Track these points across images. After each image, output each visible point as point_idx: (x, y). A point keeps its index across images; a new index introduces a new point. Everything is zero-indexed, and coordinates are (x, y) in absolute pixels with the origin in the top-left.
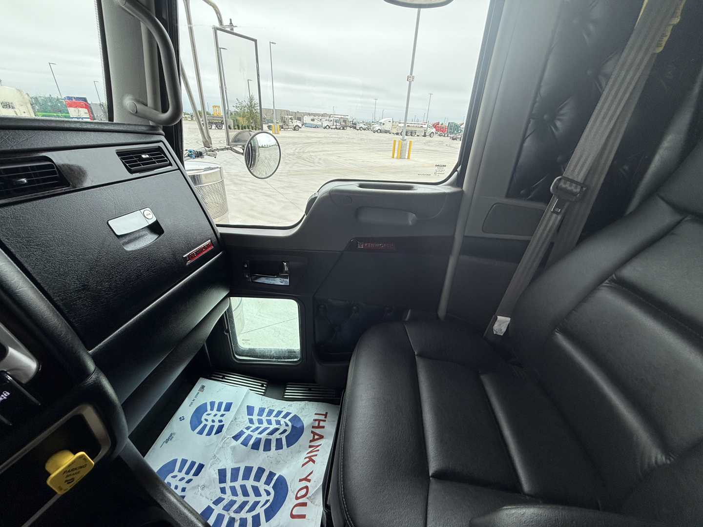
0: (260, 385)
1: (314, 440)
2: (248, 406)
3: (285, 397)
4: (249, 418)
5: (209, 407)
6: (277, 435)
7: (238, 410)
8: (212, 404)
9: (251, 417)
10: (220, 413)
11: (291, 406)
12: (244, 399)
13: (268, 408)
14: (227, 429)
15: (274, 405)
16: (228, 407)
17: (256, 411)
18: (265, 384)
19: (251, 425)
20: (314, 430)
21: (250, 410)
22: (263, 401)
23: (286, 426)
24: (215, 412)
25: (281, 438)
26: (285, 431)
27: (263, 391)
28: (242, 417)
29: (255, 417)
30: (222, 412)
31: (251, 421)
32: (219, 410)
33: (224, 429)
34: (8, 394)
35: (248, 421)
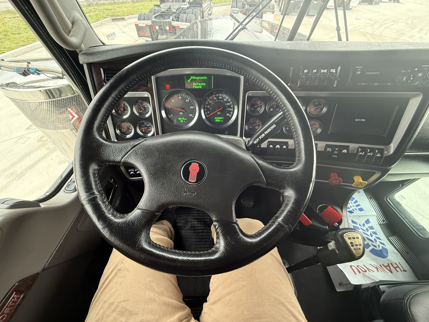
0: (383, 219)
1: (386, 267)
2: (368, 219)
3: (389, 238)
4: (364, 223)
5: (354, 201)
6: (370, 243)
7: (364, 215)
8: (356, 202)
9: (365, 224)
10: (355, 207)
11: (389, 244)
12: (370, 215)
13: (376, 230)
14: (354, 216)
15: (380, 233)
16: (361, 210)
17: (369, 225)
18: (385, 222)
19: (362, 226)
20: (390, 265)
21: (368, 222)
22: (376, 226)
23: (378, 246)
24: (355, 205)
25: (370, 246)
26: (375, 246)
27: (381, 223)
28: (362, 220)
29: (367, 226)
30: (357, 208)
31: (364, 225)
32: (357, 206)
33: (352, 214)
34: (380, 155)
35: (363, 223)
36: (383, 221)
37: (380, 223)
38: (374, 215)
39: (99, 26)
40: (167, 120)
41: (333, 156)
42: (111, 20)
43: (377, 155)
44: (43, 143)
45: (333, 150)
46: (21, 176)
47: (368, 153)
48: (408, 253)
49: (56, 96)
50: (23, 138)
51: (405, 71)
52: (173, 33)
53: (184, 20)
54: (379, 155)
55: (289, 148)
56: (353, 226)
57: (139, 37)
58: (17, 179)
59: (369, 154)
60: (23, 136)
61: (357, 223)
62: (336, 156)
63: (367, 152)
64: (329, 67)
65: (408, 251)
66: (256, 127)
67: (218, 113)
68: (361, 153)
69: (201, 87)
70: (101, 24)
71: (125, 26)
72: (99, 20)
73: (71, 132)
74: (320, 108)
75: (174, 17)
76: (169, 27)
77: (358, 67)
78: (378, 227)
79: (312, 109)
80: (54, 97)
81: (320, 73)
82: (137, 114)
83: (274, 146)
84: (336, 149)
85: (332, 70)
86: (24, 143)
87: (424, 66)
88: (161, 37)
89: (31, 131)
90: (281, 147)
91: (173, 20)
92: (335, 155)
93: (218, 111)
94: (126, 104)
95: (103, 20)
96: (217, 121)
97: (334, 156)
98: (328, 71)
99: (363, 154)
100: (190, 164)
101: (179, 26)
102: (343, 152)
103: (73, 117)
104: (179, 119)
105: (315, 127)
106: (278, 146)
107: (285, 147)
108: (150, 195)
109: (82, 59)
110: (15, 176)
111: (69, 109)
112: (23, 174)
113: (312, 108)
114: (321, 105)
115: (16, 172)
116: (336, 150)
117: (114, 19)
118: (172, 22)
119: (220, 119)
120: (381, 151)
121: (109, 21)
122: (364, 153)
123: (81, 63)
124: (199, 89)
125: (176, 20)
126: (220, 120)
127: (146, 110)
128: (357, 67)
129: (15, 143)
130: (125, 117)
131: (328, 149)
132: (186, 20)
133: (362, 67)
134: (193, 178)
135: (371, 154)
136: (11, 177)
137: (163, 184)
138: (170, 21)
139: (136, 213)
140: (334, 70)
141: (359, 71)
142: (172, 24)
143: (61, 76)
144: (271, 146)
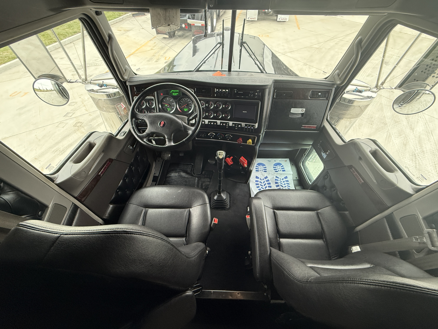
2: (287, 176)
5: (281, 166)
7: (285, 173)
8: (283, 166)
9: (284, 178)
10: (281, 169)
12: (289, 174)
13: (289, 182)
14: (278, 173)
15: (291, 184)
16: (284, 171)
17: (287, 179)
19: (282, 179)
21: (286, 178)
22: (291, 180)
27: (294, 179)
28: (283, 176)
36: (296, 178)
38: (291, 174)
39: (121, 21)
40: (161, 109)
42: (131, 15)
43: (252, 128)
44: (78, 128)
45: (235, 126)
46: (64, 152)
49: (111, 97)
50: (62, 124)
51: (251, 92)
52: (189, 30)
53: (200, 18)
56: (275, 179)
57: (157, 34)
58: (60, 154)
59: (249, 127)
60: (62, 122)
61: (279, 178)
64: (225, 89)
67: (186, 107)
68: (246, 127)
69: (176, 95)
70: (122, 19)
71: (145, 21)
72: (120, 15)
73: (115, 114)
75: (190, 15)
76: (185, 25)
80: (110, 97)
81: (223, 91)
82: (148, 106)
83: (211, 123)
85: (227, 90)
86: (63, 127)
87: (257, 90)
88: (178, 33)
89: (67, 118)
90: (214, 123)
91: (189, 18)
93: (185, 106)
94: (144, 101)
95: (124, 16)
96: (185, 110)
97: (236, 129)
100: (161, 122)
101: (194, 24)
102: (239, 126)
103: (123, 106)
104: (168, 109)
106: (212, 123)
107: (216, 124)
108: (149, 129)
109: (128, 84)
110: (59, 152)
111: (121, 103)
112: (64, 151)
115: (59, 149)
117: (134, 14)
118: (188, 20)
121: (130, 16)
123: (127, 85)
124: (175, 96)
125: (192, 18)
127: (152, 104)
129: (57, 127)
130: (143, 107)
131: (233, 125)
132: (201, 18)
134: (162, 125)
136: (56, 153)
137: (153, 126)
138: (186, 19)
139: (145, 133)
141: (236, 91)
142: (188, 22)
143: (116, 88)
144: (209, 123)
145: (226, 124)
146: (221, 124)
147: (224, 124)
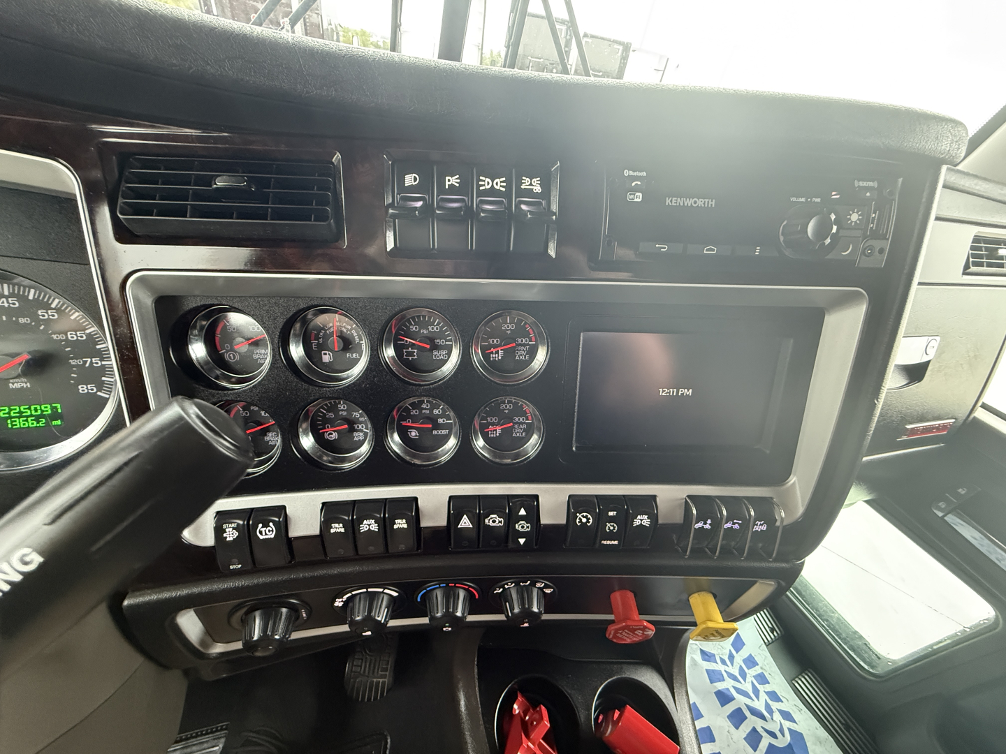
6: (759, 724)
17: (744, 653)
19: (728, 663)
23: (780, 730)
25: (762, 737)
26: (774, 735)
27: (769, 639)
31: (731, 657)
34: (764, 528)
35: (728, 653)
37: (766, 641)
41: (605, 542)
43: (756, 528)
45: (601, 519)
47: (724, 521)
48: (848, 727)
51: (803, 200)
54: (760, 527)
55: (424, 524)
56: (707, 671)
59: (729, 525)
61: (714, 655)
62: (616, 542)
63: (722, 518)
64: (513, 169)
65: (848, 721)
66: (267, 439)
67: (16, 385)
68: (700, 525)
74: (524, 345)
77: (631, 173)
78: (764, 652)
79: (497, 352)
81: (481, 193)
83: (352, 527)
84: (611, 514)
85: (526, 181)
87: (861, 184)
90: (386, 525)
92: (611, 536)
96: (19, 424)
97: (609, 542)
98: (509, 182)
99: (707, 526)
102: (637, 522)
105: (522, 423)
107: (401, 524)
113: (495, 346)
114: (527, 335)
116: (612, 519)
119: (42, 416)
120: (765, 508)
122: (709, 521)
126: (37, 419)
128: (626, 173)
131: (582, 518)
133: (644, 174)
135: (734, 524)
140: (536, 181)
141: (636, 189)
144: (338, 528)
145: (511, 519)
146: (465, 523)
147: (494, 521)
